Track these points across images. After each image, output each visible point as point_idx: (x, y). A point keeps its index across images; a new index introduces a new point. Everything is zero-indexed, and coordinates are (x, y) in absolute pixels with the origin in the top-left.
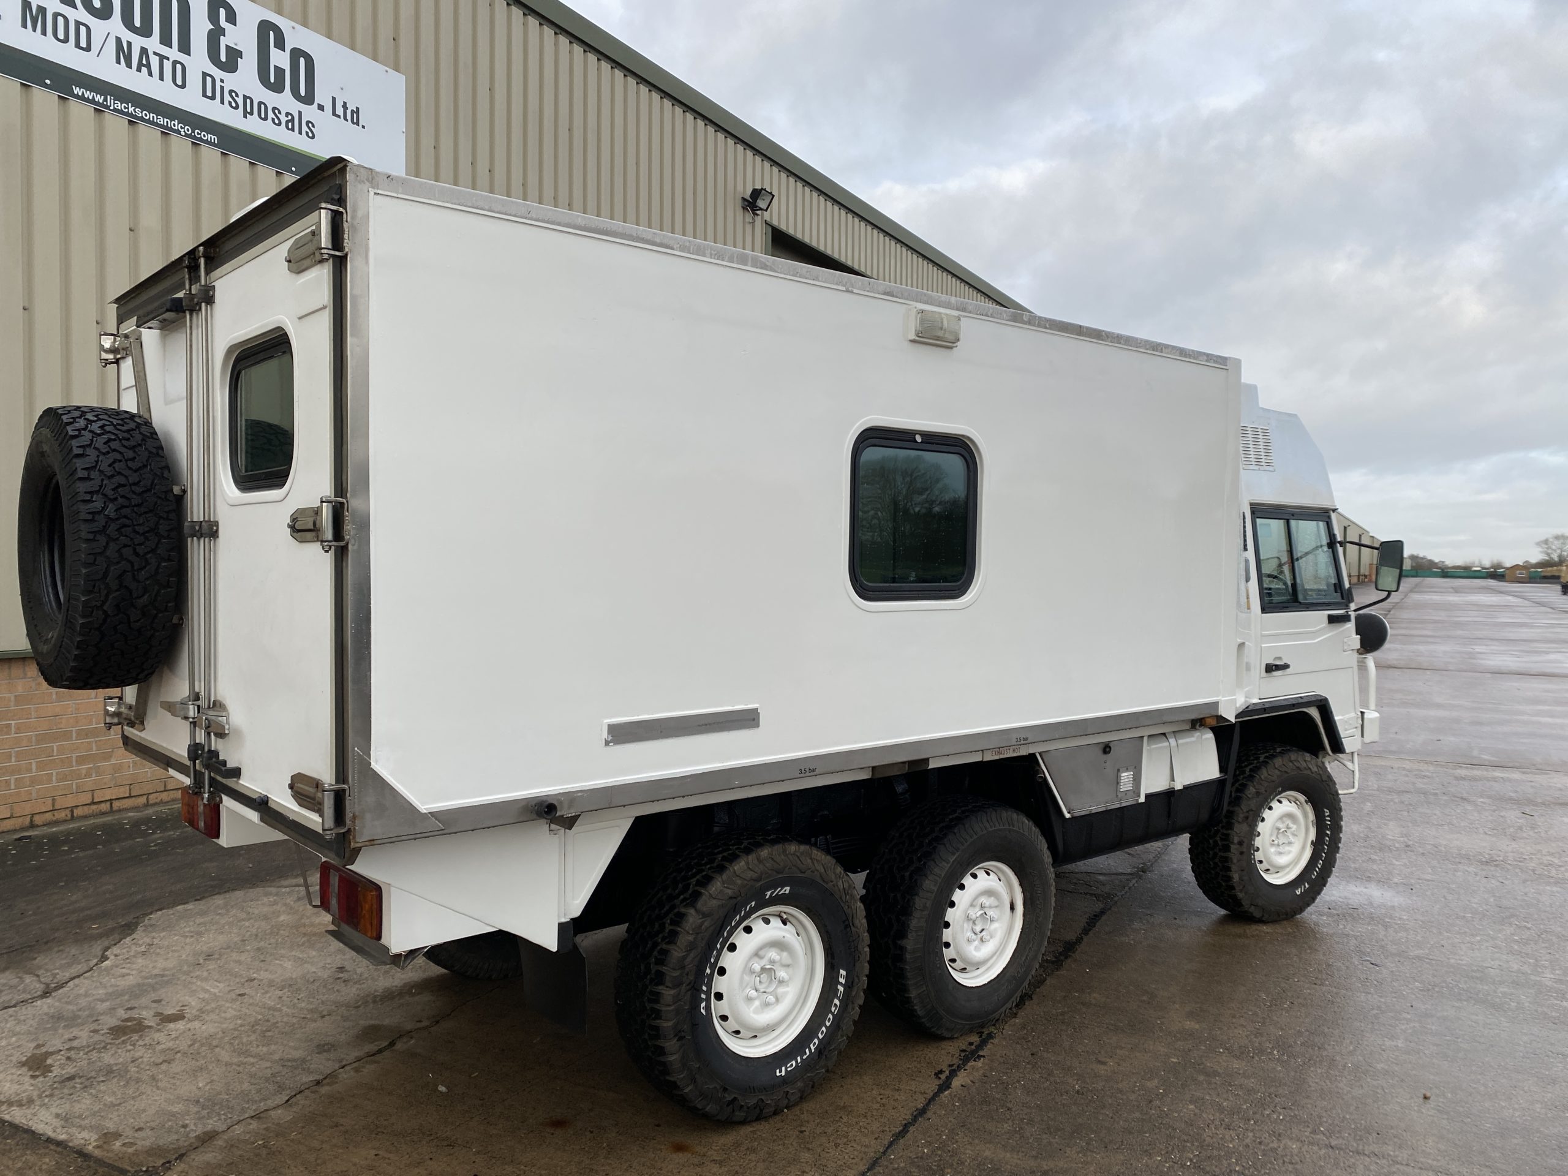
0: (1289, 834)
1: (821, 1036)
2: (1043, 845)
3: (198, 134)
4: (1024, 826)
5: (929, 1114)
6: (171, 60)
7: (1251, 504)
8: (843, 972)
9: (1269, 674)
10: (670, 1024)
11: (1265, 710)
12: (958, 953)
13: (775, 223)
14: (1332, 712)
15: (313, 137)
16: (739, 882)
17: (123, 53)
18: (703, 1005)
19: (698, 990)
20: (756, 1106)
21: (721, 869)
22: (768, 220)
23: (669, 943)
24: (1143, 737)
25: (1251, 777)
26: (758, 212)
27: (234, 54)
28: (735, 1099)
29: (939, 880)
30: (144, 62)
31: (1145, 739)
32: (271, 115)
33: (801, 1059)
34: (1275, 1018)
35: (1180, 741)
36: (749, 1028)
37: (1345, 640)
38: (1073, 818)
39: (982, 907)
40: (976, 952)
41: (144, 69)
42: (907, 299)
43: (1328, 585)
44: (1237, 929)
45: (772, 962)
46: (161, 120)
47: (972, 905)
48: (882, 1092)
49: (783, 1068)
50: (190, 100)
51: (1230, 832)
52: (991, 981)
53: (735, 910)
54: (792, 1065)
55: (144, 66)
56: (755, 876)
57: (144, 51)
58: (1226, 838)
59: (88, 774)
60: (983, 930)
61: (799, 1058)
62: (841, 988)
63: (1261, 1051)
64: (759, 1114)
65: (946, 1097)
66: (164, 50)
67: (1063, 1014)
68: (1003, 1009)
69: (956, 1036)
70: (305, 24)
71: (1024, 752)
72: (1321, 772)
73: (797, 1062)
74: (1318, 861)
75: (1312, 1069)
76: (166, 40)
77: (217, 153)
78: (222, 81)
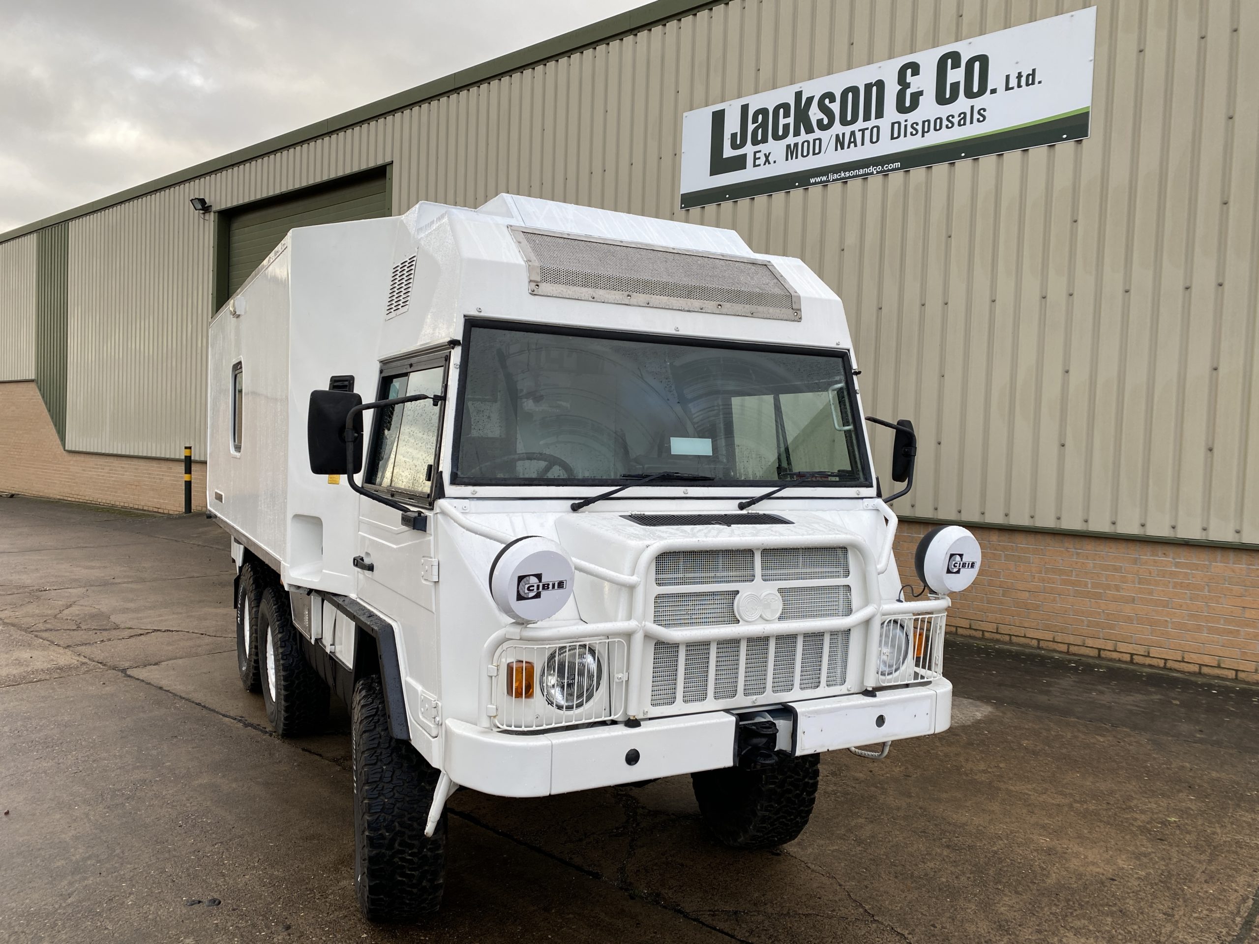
15: (983, 120)
17: (840, 142)
27: (917, 96)
32: (945, 123)
37: (422, 560)
52: (273, 702)
57: (852, 134)
66: (866, 125)
70: (982, 33)
76: (867, 117)
77: (901, 173)
78: (906, 121)
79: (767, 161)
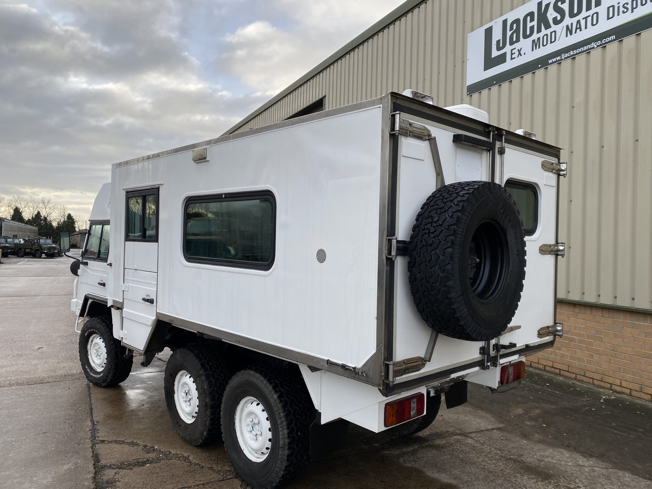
3: (604, 41)
6: (591, 16)
17: (569, 30)
55: (578, 28)
57: (578, 22)
66: (587, 14)
76: (589, 8)
77: (616, 43)
78: (619, 3)
79: (520, 54)
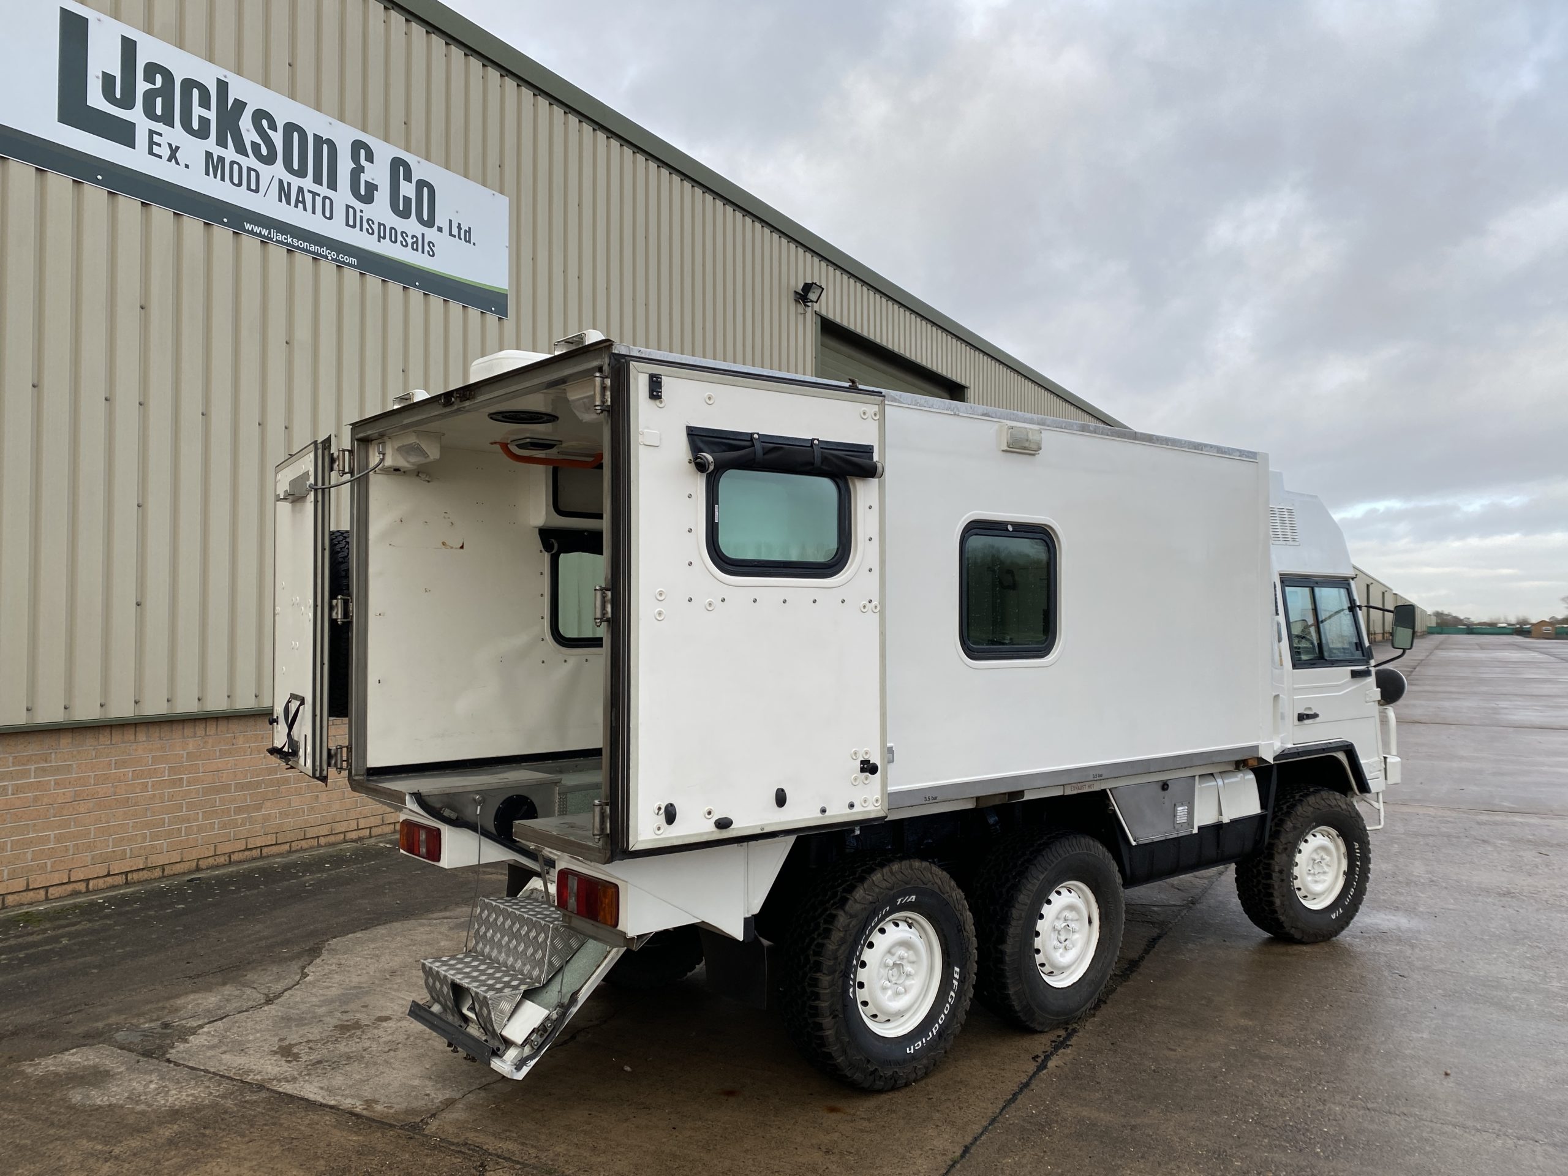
0: (1323, 864)
1: (940, 1022)
2: (1115, 867)
3: (342, 258)
4: (1099, 851)
5: (1033, 1086)
6: (322, 196)
7: (1280, 575)
8: (957, 969)
9: (1300, 723)
10: (827, 1004)
11: (1299, 754)
12: (1047, 958)
13: (824, 313)
14: (1357, 756)
15: (433, 256)
16: (877, 890)
17: (284, 192)
18: (851, 990)
19: (848, 978)
20: (892, 1076)
21: (862, 880)
22: (818, 310)
23: (824, 938)
24: (1194, 776)
25: (1288, 814)
26: (809, 304)
27: (372, 188)
28: (876, 1069)
29: (1032, 895)
30: (300, 199)
31: (1197, 778)
32: (400, 238)
33: (926, 1040)
34: (1317, 1017)
35: (1226, 781)
36: (884, 1013)
37: (1367, 692)
38: (1138, 846)
39: (1065, 920)
40: (1062, 958)
41: (300, 205)
42: (999, 418)
43: (1350, 643)
44: (1280, 949)
45: (902, 958)
46: (313, 248)
47: (1057, 918)
48: (990, 1071)
49: (912, 1047)
50: (336, 230)
51: (1272, 861)
52: (1074, 983)
53: (875, 913)
54: (918, 1045)
55: (301, 202)
56: (889, 885)
57: (300, 190)
58: (1268, 867)
59: (243, 824)
60: (1066, 940)
61: (924, 1039)
62: (956, 983)
63: (1306, 1041)
64: (894, 1085)
65: (1044, 1074)
66: (316, 188)
67: (1135, 1014)
68: (1083, 1009)
69: (1046, 1030)
70: (428, 159)
71: (1097, 787)
72: (1350, 810)
73: (922, 1042)
74: (1350, 890)
75: (1350, 1054)
76: (318, 180)
77: (356, 273)
78: (361, 212)
79: (173, 157)
